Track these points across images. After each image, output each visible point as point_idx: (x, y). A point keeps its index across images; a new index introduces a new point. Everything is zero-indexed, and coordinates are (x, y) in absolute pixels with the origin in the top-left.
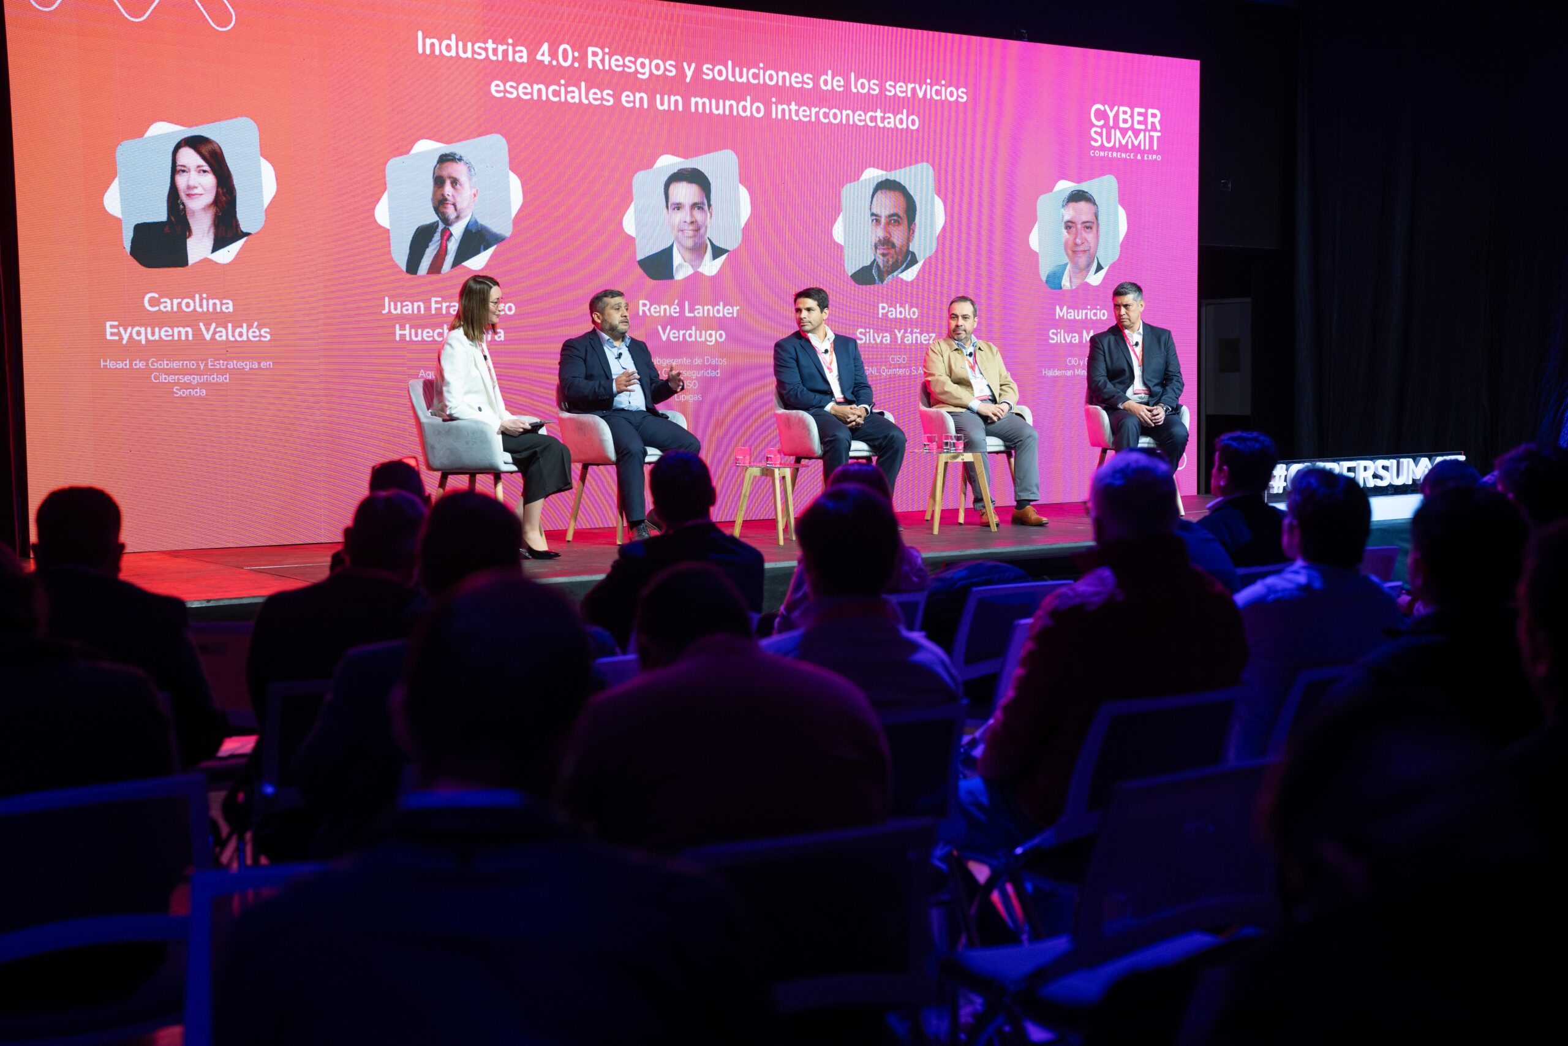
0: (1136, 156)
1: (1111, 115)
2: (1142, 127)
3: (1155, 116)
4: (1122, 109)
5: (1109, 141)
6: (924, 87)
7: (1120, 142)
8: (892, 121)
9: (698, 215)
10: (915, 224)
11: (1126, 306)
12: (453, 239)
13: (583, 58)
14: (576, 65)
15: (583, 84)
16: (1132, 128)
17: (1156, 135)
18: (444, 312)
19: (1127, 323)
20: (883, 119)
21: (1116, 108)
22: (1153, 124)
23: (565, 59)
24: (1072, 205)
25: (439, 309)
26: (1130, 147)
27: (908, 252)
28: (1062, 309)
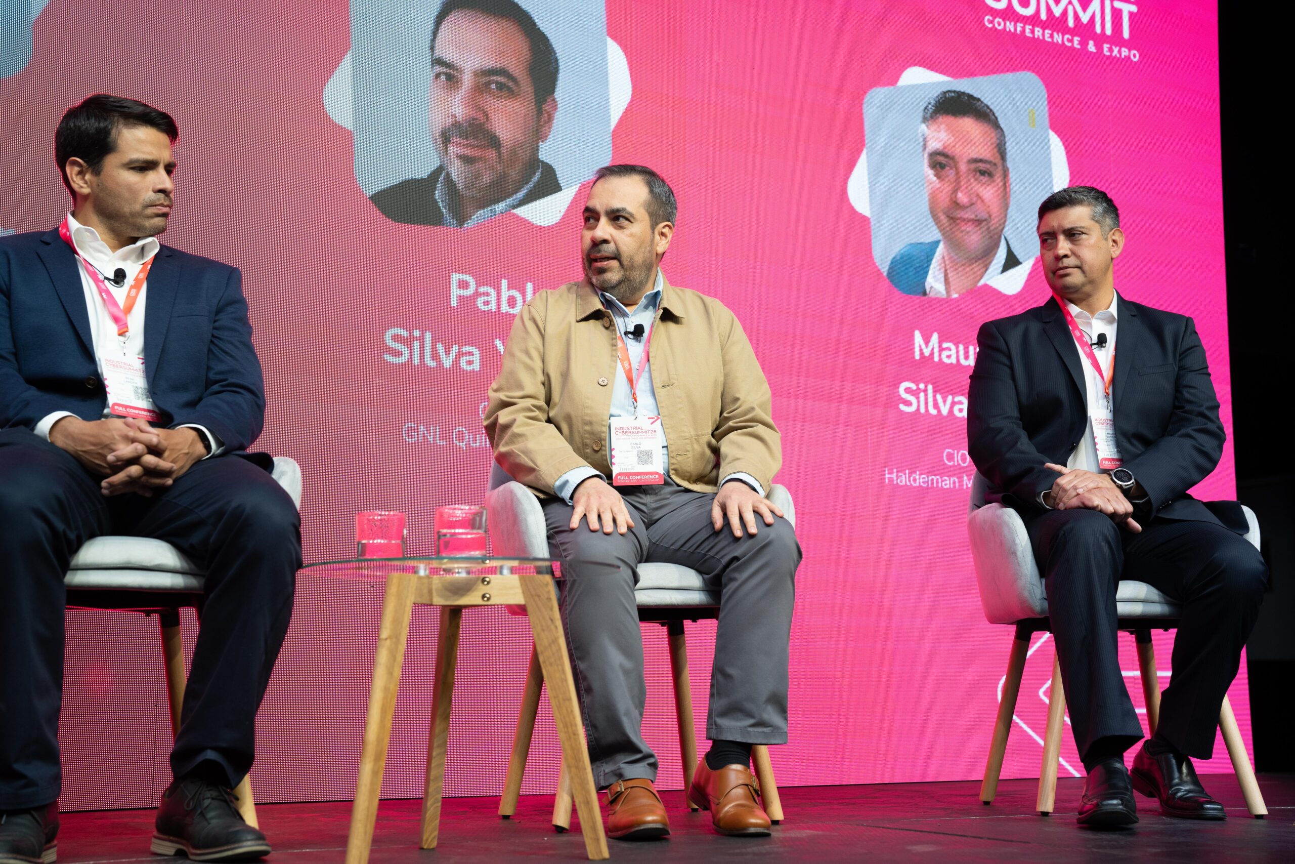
0: (1084, 43)
5: (1024, 4)
10: (554, 101)
11: (1072, 234)
17: (1126, 7)
24: (945, 120)
26: (1071, 23)
27: (534, 163)
28: (927, 341)
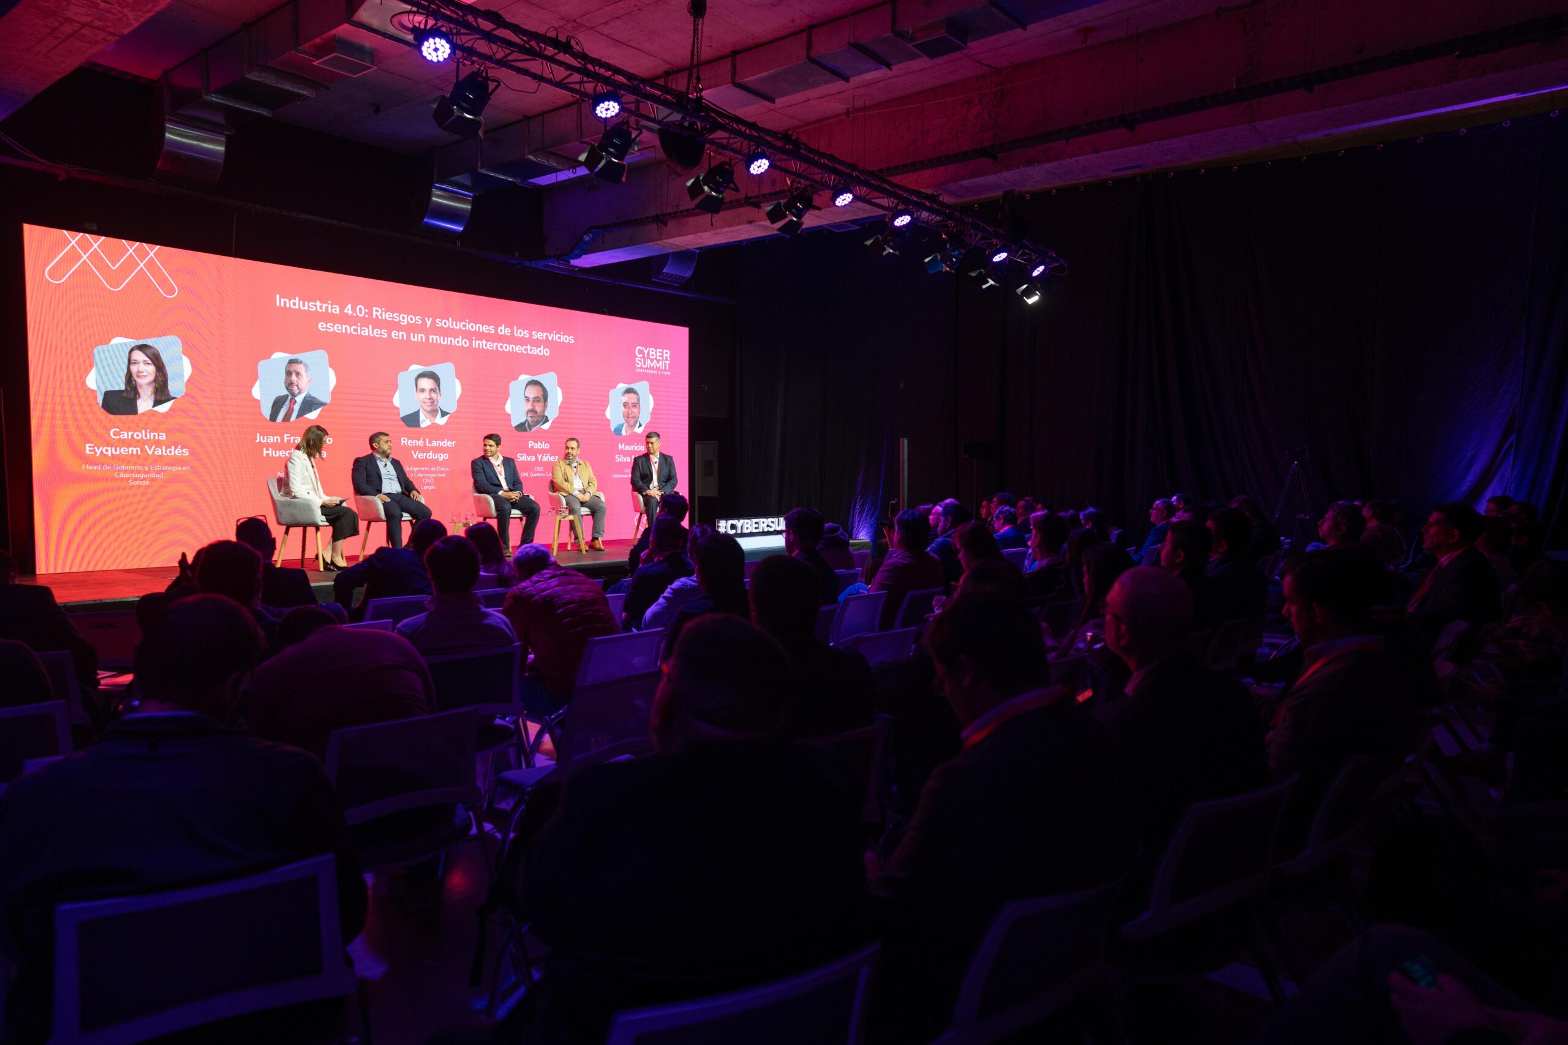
0: (658, 372)
1: (646, 352)
2: (661, 358)
3: (667, 353)
4: (651, 349)
5: (645, 364)
6: (552, 335)
7: (650, 365)
8: (535, 351)
9: (434, 395)
10: (547, 402)
11: (652, 443)
12: (297, 404)
13: (370, 313)
14: (367, 316)
15: (370, 326)
16: (656, 359)
17: (668, 362)
18: (292, 442)
19: (652, 451)
20: (531, 350)
21: (648, 349)
22: (666, 357)
23: (361, 313)
24: (626, 395)
25: (289, 441)
26: (655, 368)
27: (544, 416)
28: (621, 445)
